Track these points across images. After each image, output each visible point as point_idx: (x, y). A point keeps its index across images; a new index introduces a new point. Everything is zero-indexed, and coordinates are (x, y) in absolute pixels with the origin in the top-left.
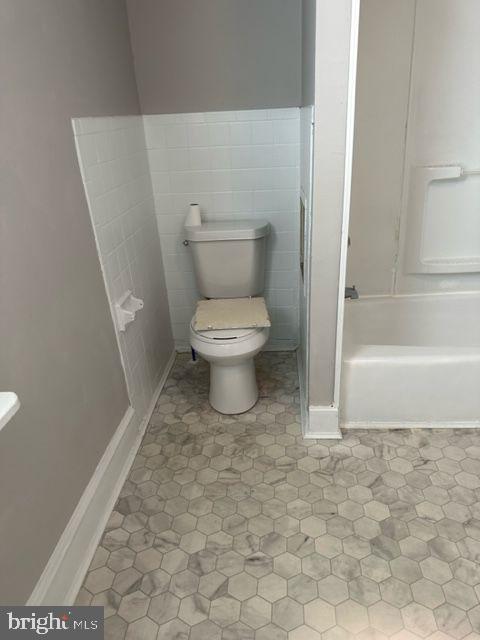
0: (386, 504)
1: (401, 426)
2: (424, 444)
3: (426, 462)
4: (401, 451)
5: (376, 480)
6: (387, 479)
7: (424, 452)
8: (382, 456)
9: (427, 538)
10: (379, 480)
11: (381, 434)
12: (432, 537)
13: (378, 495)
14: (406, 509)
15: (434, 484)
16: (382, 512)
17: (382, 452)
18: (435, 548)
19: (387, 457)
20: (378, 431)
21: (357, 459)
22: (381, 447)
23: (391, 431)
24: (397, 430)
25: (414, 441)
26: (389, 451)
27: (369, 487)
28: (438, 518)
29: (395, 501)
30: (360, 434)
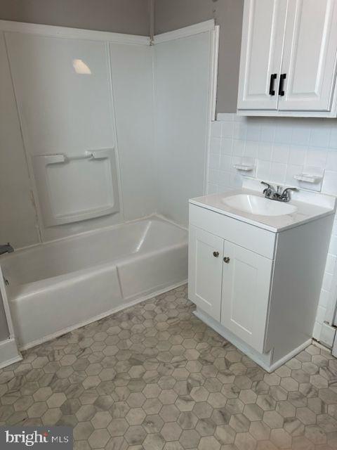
0: (62, 392)
1: (65, 332)
2: (81, 339)
3: (84, 350)
4: (67, 350)
5: (53, 378)
6: (61, 374)
7: (82, 344)
8: (54, 359)
9: (93, 401)
10: (55, 377)
11: (51, 344)
12: (95, 399)
13: (56, 389)
14: (77, 388)
15: (91, 362)
16: (60, 399)
17: (53, 356)
18: (99, 405)
19: (58, 358)
20: (49, 342)
21: (36, 369)
22: (53, 353)
23: (58, 338)
24: (61, 336)
25: (74, 339)
26: (59, 354)
27: (48, 386)
28: (97, 384)
29: (68, 387)
30: (36, 350)
